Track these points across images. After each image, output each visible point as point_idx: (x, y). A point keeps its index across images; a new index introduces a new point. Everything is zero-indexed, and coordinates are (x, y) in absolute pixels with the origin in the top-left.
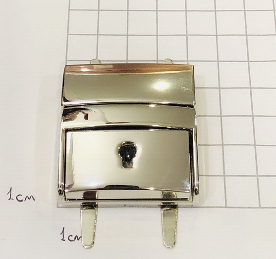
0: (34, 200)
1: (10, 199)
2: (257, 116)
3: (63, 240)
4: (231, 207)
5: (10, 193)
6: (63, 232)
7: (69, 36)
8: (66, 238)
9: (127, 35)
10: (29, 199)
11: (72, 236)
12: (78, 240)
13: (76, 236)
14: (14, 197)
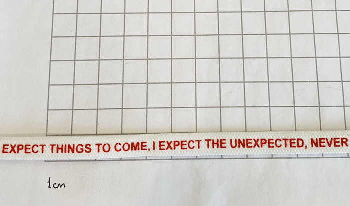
2: (199, 83)
4: (175, 159)
7: (55, 15)
8: (52, 186)
9: (101, 14)
12: (61, 187)
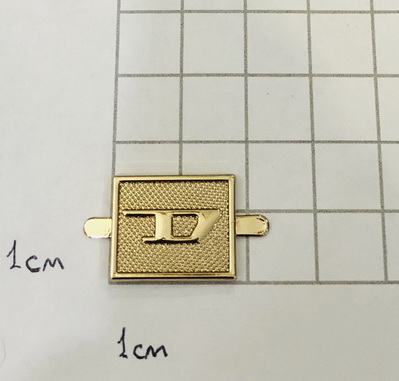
0: (62, 267)
1: (13, 266)
3: (123, 355)
5: (12, 254)
6: (123, 338)
10: (53, 265)
11: (141, 346)
13: (150, 348)
14: (21, 261)
